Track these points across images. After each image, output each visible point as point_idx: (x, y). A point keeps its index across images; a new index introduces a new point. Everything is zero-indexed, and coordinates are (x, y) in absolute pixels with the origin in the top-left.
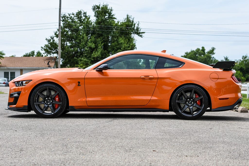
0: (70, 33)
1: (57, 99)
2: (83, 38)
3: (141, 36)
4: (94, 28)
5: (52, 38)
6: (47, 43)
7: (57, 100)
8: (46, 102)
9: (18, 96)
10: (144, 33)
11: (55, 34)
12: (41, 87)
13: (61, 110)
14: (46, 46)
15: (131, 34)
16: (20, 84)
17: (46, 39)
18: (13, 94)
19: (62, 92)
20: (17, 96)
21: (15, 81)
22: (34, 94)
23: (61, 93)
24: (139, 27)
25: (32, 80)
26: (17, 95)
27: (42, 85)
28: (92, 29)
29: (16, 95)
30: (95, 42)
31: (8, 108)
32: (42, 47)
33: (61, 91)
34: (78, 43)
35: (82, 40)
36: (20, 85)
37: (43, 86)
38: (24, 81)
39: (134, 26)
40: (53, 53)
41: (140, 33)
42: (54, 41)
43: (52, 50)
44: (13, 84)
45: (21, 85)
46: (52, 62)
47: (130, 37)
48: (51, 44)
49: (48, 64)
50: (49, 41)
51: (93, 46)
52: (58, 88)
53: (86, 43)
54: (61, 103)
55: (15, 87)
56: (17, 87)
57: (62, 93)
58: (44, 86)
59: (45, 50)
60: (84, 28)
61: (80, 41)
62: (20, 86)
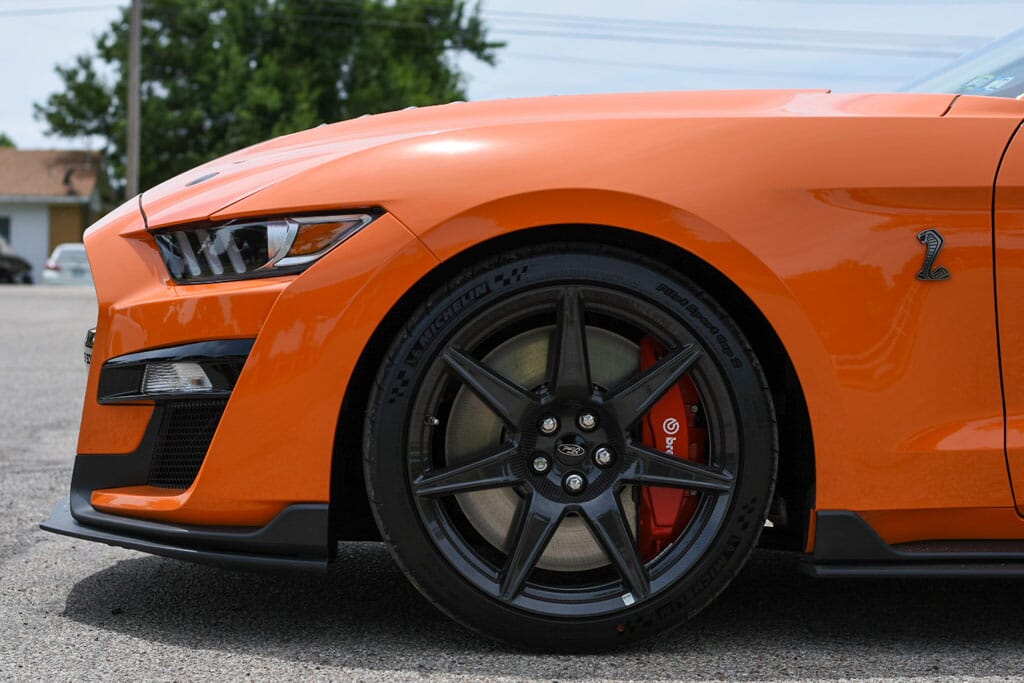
0: (164, 41)
1: (672, 426)
2: (227, 63)
3: (489, 59)
4: (277, 19)
5: (86, 64)
6: (60, 86)
7: (670, 442)
8: (540, 465)
9: (208, 385)
10: (501, 45)
11: (101, 45)
12: (498, 288)
13: (728, 555)
14: (57, 99)
15: (442, 49)
16: (224, 258)
17: (58, 69)
18: (140, 367)
19: (738, 352)
20: (190, 388)
21: (156, 219)
22: (411, 374)
23: (725, 360)
24: (482, 16)
25: (376, 211)
26: (199, 382)
27: (506, 270)
28: (268, 25)
29: (185, 379)
30: (282, 84)
31: (82, 521)
32: (36, 106)
33: (722, 340)
34: (203, 86)
35: (222, 73)
36: (218, 270)
37: (514, 284)
38: (281, 216)
39: (460, 15)
40: (89, 133)
41: (484, 46)
42: (91, 76)
43: (83, 116)
44: (135, 257)
45: (240, 269)
46: (83, 175)
47: (439, 65)
48: (79, 89)
49: (67, 181)
50: (70, 76)
51: (273, 99)
52: (694, 301)
53: (241, 88)
54: (730, 477)
55: (161, 292)
56: (182, 292)
57: (736, 363)
58: (530, 277)
59: (50, 117)
60: (231, 19)
61: (214, 75)
62: (230, 275)
